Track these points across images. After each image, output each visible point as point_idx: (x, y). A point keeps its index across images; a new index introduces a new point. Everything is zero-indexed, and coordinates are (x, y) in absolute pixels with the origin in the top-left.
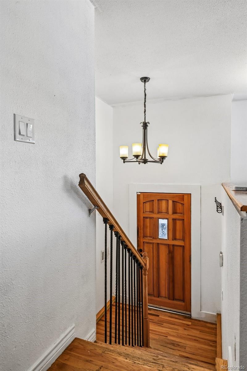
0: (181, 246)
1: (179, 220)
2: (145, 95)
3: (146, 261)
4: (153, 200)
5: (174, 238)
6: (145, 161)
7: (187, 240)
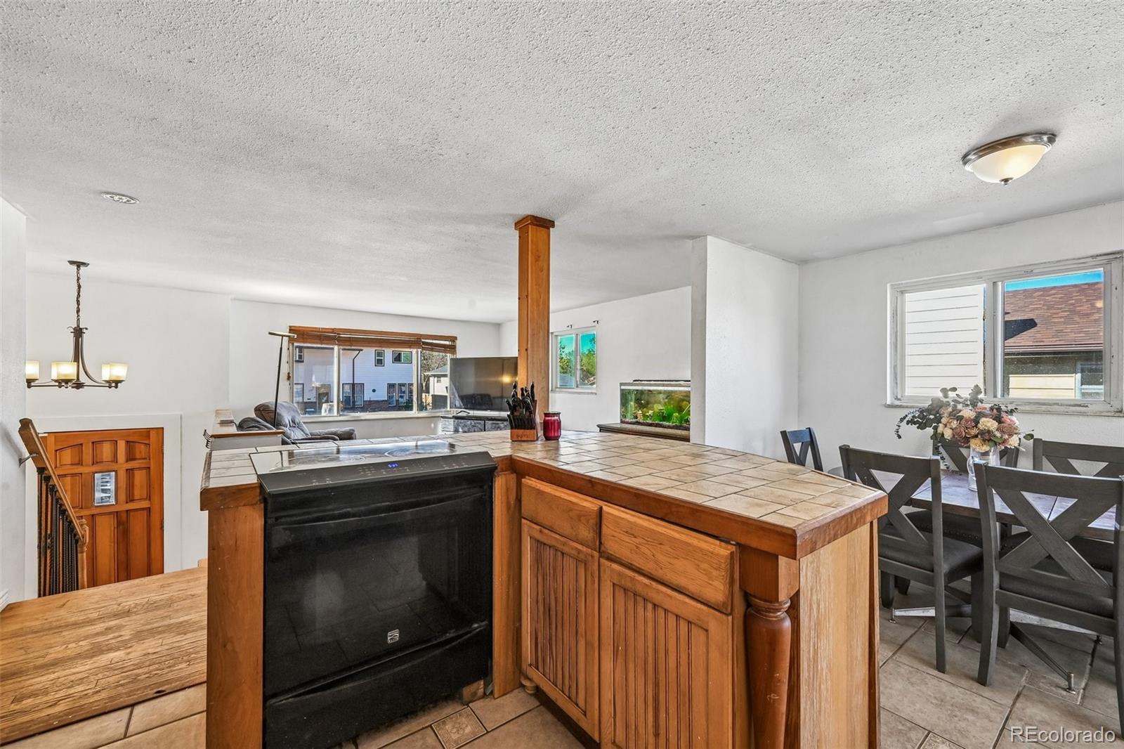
0: (143, 509)
1: (140, 469)
2: (79, 287)
3: (85, 531)
4: (82, 444)
5: (130, 499)
6: (79, 385)
7: (156, 499)
